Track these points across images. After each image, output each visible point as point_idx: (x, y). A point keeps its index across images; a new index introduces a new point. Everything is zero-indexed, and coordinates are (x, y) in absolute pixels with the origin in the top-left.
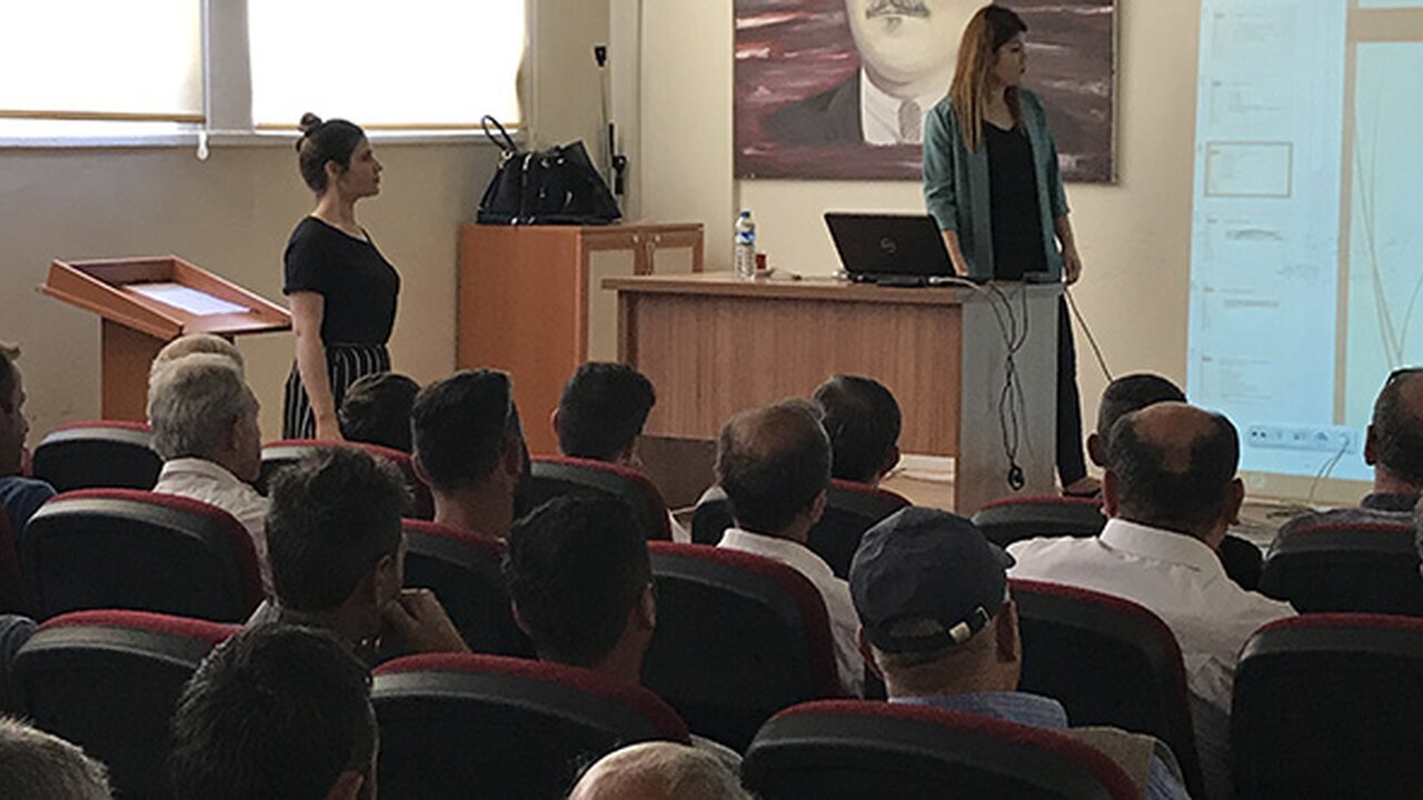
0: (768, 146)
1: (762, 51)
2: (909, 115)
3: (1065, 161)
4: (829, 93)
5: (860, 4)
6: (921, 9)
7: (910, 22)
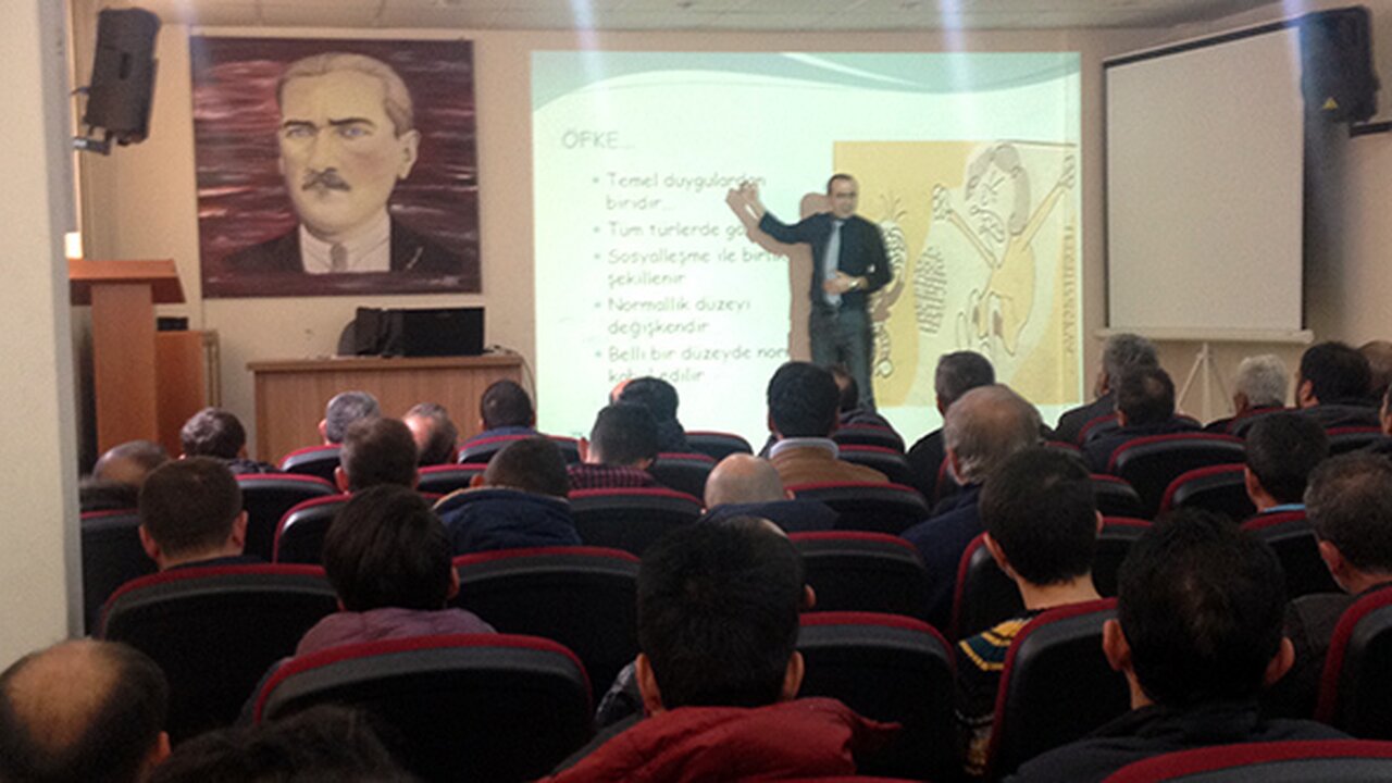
1: (220, 212)
2: (338, 253)
3: (450, 281)
4: (277, 240)
5: (298, 179)
6: (343, 186)
7: (335, 193)
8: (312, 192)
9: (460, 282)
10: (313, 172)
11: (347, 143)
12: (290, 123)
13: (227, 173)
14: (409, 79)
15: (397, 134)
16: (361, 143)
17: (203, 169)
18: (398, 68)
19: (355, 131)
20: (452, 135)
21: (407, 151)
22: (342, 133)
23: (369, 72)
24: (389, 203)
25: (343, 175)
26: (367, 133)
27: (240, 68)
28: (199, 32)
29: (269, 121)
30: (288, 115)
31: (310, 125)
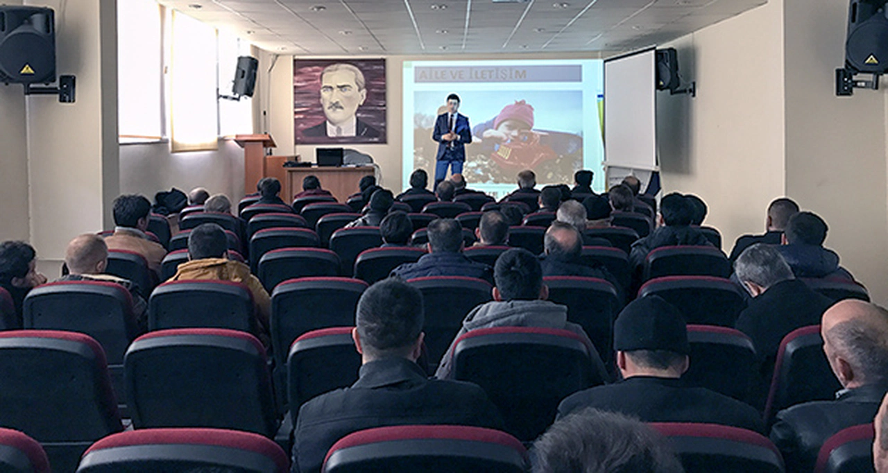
1: (301, 116)
2: (339, 130)
3: (376, 139)
4: (319, 125)
5: (326, 106)
6: (341, 108)
7: (338, 110)
8: (331, 110)
9: (380, 140)
10: (331, 103)
11: (342, 93)
12: (325, 87)
13: (303, 103)
14: (363, 72)
15: (359, 90)
16: (348, 93)
17: (297, 102)
18: (360, 68)
19: (346, 90)
20: (378, 91)
21: (362, 96)
22: (341, 90)
23: (351, 70)
24: (356, 114)
25: (341, 104)
26: (350, 90)
27: (309, 69)
28: (297, 57)
29: (319, 86)
30: (324, 84)
31: (331, 88)
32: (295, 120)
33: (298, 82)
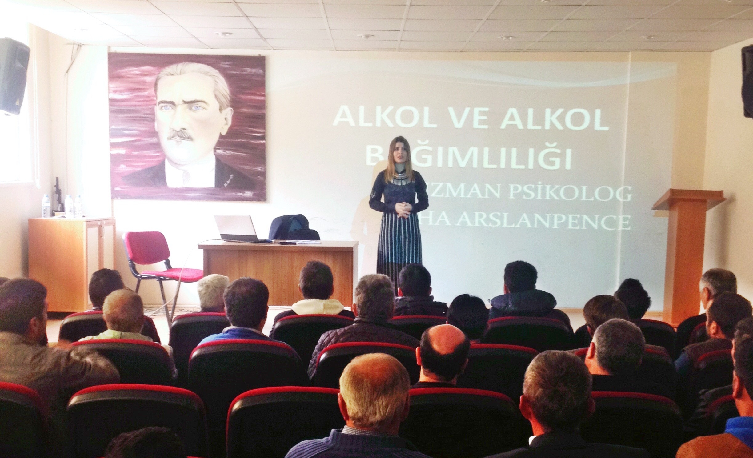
0: (126, 187)
1: (123, 151)
2: (186, 176)
3: (248, 194)
4: (153, 168)
5: (164, 134)
6: (190, 138)
7: (185, 142)
8: (173, 142)
9: (255, 194)
10: (174, 130)
11: (193, 114)
12: (162, 102)
13: (125, 129)
14: (229, 78)
15: (221, 110)
16: (201, 114)
17: (113, 127)
18: (223, 72)
19: (197, 107)
20: (251, 111)
21: (226, 119)
22: (191, 109)
23: (206, 74)
24: (215, 149)
25: (190, 132)
26: (204, 109)
27: (135, 70)
28: (113, 50)
29: (150, 101)
30: (160, 98)
31: (172, 103)
32: (112, 155)
33: (115, 92)
